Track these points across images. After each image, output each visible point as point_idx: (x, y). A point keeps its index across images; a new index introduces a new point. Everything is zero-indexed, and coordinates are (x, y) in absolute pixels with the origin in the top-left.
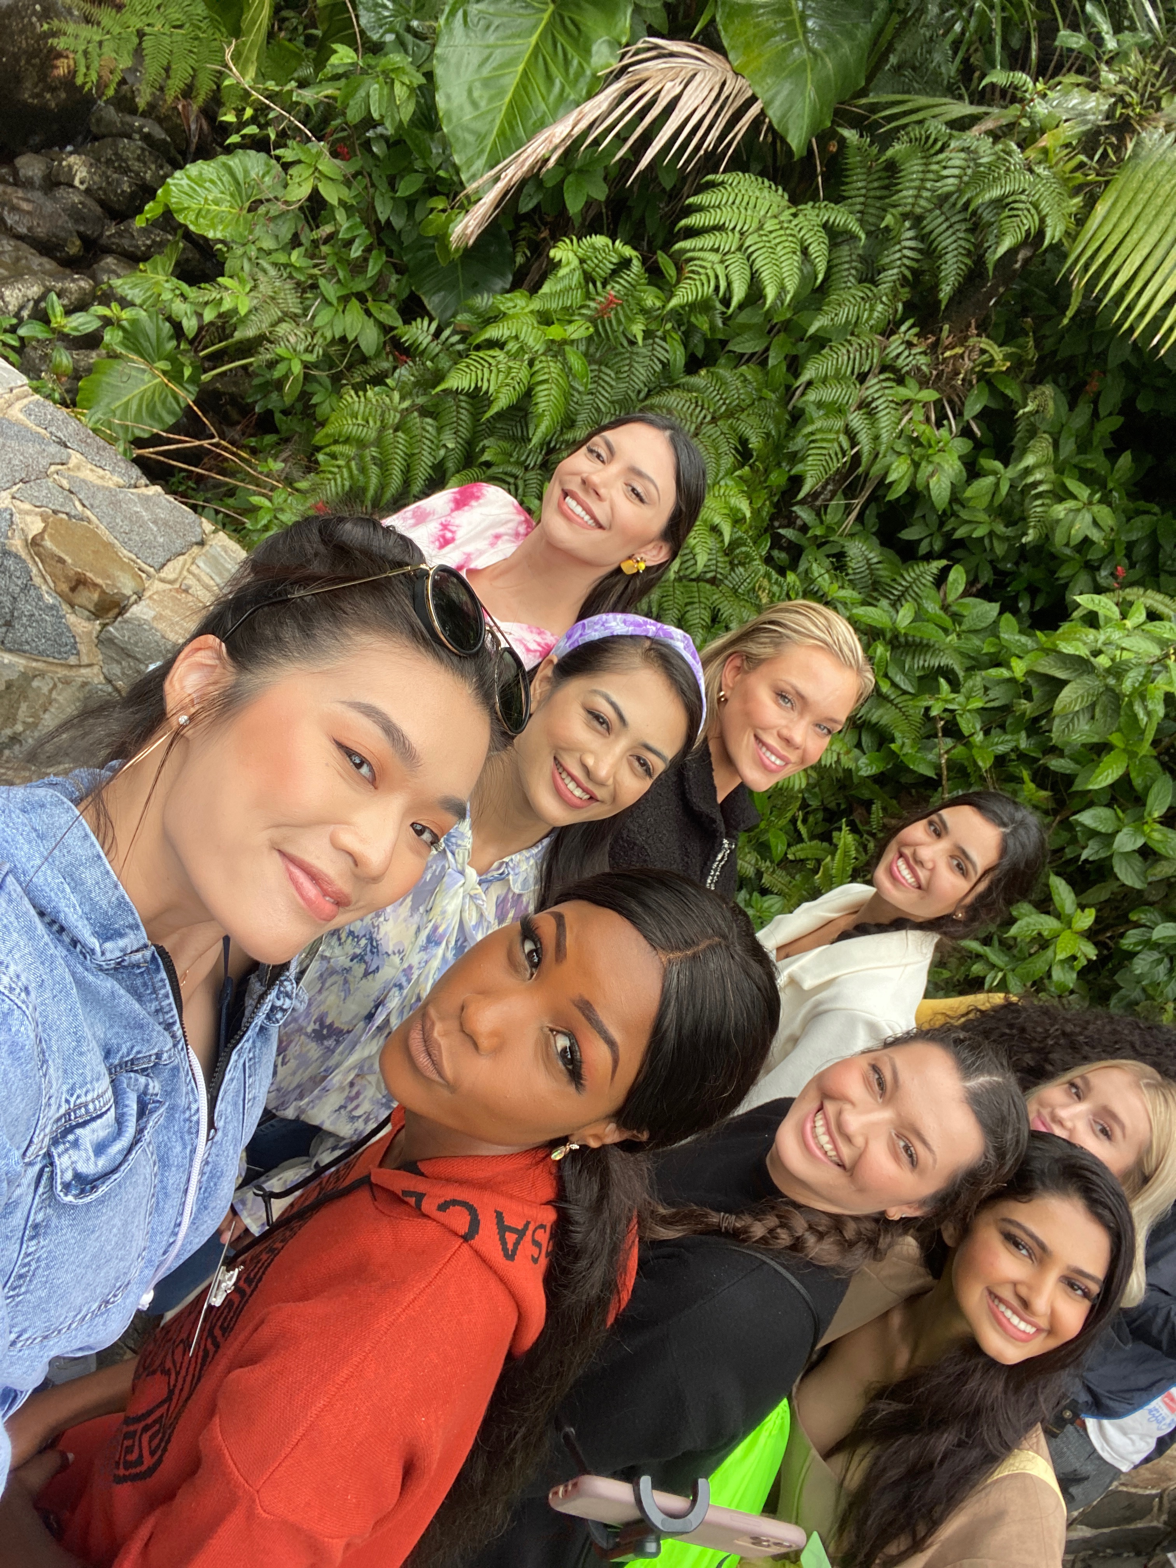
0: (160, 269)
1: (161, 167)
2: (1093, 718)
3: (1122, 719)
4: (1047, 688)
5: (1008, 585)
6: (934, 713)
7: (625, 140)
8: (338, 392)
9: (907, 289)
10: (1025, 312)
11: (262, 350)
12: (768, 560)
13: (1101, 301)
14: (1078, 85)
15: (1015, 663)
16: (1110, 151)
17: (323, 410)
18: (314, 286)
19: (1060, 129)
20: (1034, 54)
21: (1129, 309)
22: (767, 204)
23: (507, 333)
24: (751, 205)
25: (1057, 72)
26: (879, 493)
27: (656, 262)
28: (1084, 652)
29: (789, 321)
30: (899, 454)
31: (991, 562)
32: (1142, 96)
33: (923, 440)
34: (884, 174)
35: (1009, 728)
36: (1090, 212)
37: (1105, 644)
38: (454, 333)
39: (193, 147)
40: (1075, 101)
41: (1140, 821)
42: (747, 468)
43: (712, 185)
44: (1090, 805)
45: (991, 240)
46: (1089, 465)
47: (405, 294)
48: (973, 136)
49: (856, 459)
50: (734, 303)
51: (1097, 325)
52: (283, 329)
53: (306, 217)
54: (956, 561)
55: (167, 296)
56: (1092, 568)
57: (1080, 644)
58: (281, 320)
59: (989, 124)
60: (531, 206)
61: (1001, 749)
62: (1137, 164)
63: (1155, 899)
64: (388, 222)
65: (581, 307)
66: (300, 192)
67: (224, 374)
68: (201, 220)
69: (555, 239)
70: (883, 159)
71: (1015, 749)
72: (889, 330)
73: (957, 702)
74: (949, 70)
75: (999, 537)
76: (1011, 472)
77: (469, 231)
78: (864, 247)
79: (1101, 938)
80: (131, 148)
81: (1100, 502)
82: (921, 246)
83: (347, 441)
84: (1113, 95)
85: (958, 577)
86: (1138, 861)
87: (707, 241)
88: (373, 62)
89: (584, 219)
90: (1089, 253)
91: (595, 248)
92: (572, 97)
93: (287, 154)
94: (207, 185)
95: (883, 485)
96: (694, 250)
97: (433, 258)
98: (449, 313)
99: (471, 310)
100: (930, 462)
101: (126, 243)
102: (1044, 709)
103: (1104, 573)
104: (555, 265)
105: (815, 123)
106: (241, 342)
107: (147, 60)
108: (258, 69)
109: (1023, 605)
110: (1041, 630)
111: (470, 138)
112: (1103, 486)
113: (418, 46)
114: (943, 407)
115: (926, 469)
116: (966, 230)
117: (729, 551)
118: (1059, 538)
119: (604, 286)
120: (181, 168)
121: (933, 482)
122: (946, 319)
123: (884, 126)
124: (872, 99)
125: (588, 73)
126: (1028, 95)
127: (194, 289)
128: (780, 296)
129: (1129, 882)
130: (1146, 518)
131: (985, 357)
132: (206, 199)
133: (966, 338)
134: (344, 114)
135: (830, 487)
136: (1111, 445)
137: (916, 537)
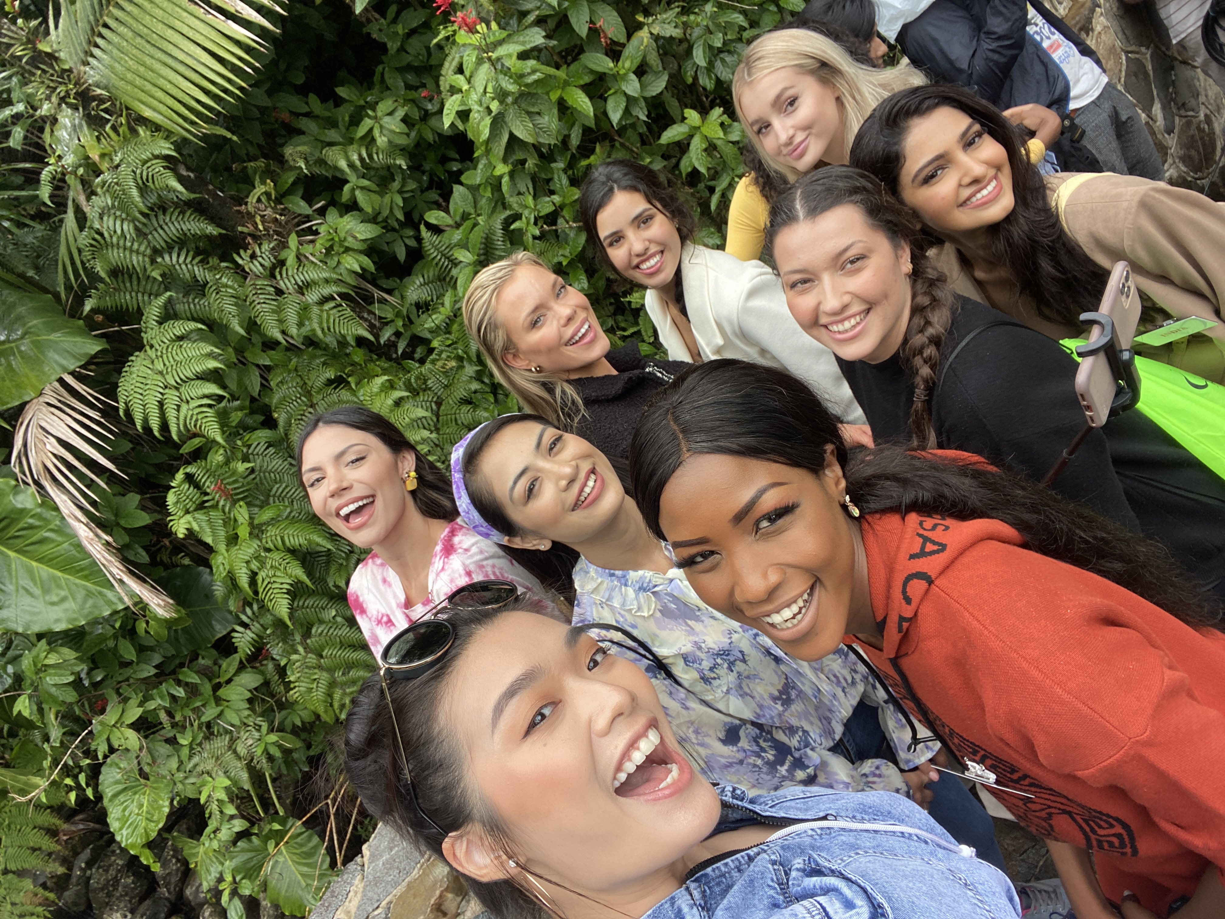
0: (194, 851)
1: (113, 852)
2: (539, 114)
3: (540, 91)
4: (516, 148)
5: (439, 178)
6: (537, 232)
7: (92, 480)
8: (293, 704)
9: (210, 260)
10: (229, 169)
11: (258, 767)
12: (422, 361)
13: (220, 112)
14: (52, 131)
15: (498, 172)
16: (102, 107)
17: (306, 716)
18: (209, 725)
19: (86, 144)
20: (28, 165)
21: (225, 91)
22: (143, 368)
23: (244, 570)
24: (143, 380)
25: (43, 148)
26: (369, 277)
27: (189, 454)
28: (488, 121)
29: (236, 349)
30: (339, 262)
31: (422, 191)
32: (60, 83)
33: (328, 245)
34: (120, 278)
35: (549, 176)
36: (150, 121)
37: (481, 105)
38: (244, 612)
39: (97, 826)
40: (65, 134)
41: (616, 77)
42: (350, 379)
43: (128, 412)
44: (605, 114)
45: (172, 195)
46: (347, 118)
47: (214, 652)
48: (91, 210)
49: (342, 296)
50: (220, 392)
51: (237, 114)
52: (241, 749)
53: (154, 733)
54: (422, 218)
55: (215, 845)
56: (426, 116)
57: (482, 123)
58: (235, 752)
59: (82, 199)
60: (144, 553)
61: (565, 181)
62: (114, 86)
63: (676, 65)
64: (156, 667)
65: (224, 512)
66: (132, 739)
67: (279, 798)
68: (155, 818)
69: (170, 534)
70: (108, 280)
71: (565, 171)
72: (242, 273)
73: (528, 215)
74: (39, 230)
75: (402, 186)
76: (353, 178)
77: (162, 603)
78: (177, 293)
79: (707, 104)
80: (97, 878)
81: (374, 110)
82: (176, 249)
83: (330, 695)
84: (59, 105)
85: (434, 217)
86: (646, 78)
87: (171, 414)
88: (29, 682)
89: (155, 511)
90: (181, 121)
91: (177, 502)
92: (58, 523)
93: (102, 749)
94: (127, 813)
95: (363, 275)
96: (178, 425)
97: (185, 630)
98: (229, 617)
99: (226, 598)
100: (345, 239)
101: (174, 879)
102: (532, 150)
103: (429, 107)
104: (190, 532)
105: (80, 332)
106: (253, 784)
107: (26, 866)
108: (34, 774)
109: (455, 167)
110: (473, 153)
111: (90, 602)
112: (363, 108)
113: (17, 646)
114: (303, 230)
115: (350, 242)
116: (164, 214)
117: (415, 393)
118: (403, 141)
119: (206, 494)
120: (113, 835)
121: (360, 237)
122: (234, 227)
123: (83, 280)
124: (61, 289)
125: (39, 510)
126: (59, 170)
127: (210, 822)
128: (215, 357)
129: (664, 84)
130: (386, 76)
131: (263, 199)
132: (138, 814)
133: (249, 213)
134: (71, 704)
135: (366, 315)
136: (331, 103)
137: (404, 249)
